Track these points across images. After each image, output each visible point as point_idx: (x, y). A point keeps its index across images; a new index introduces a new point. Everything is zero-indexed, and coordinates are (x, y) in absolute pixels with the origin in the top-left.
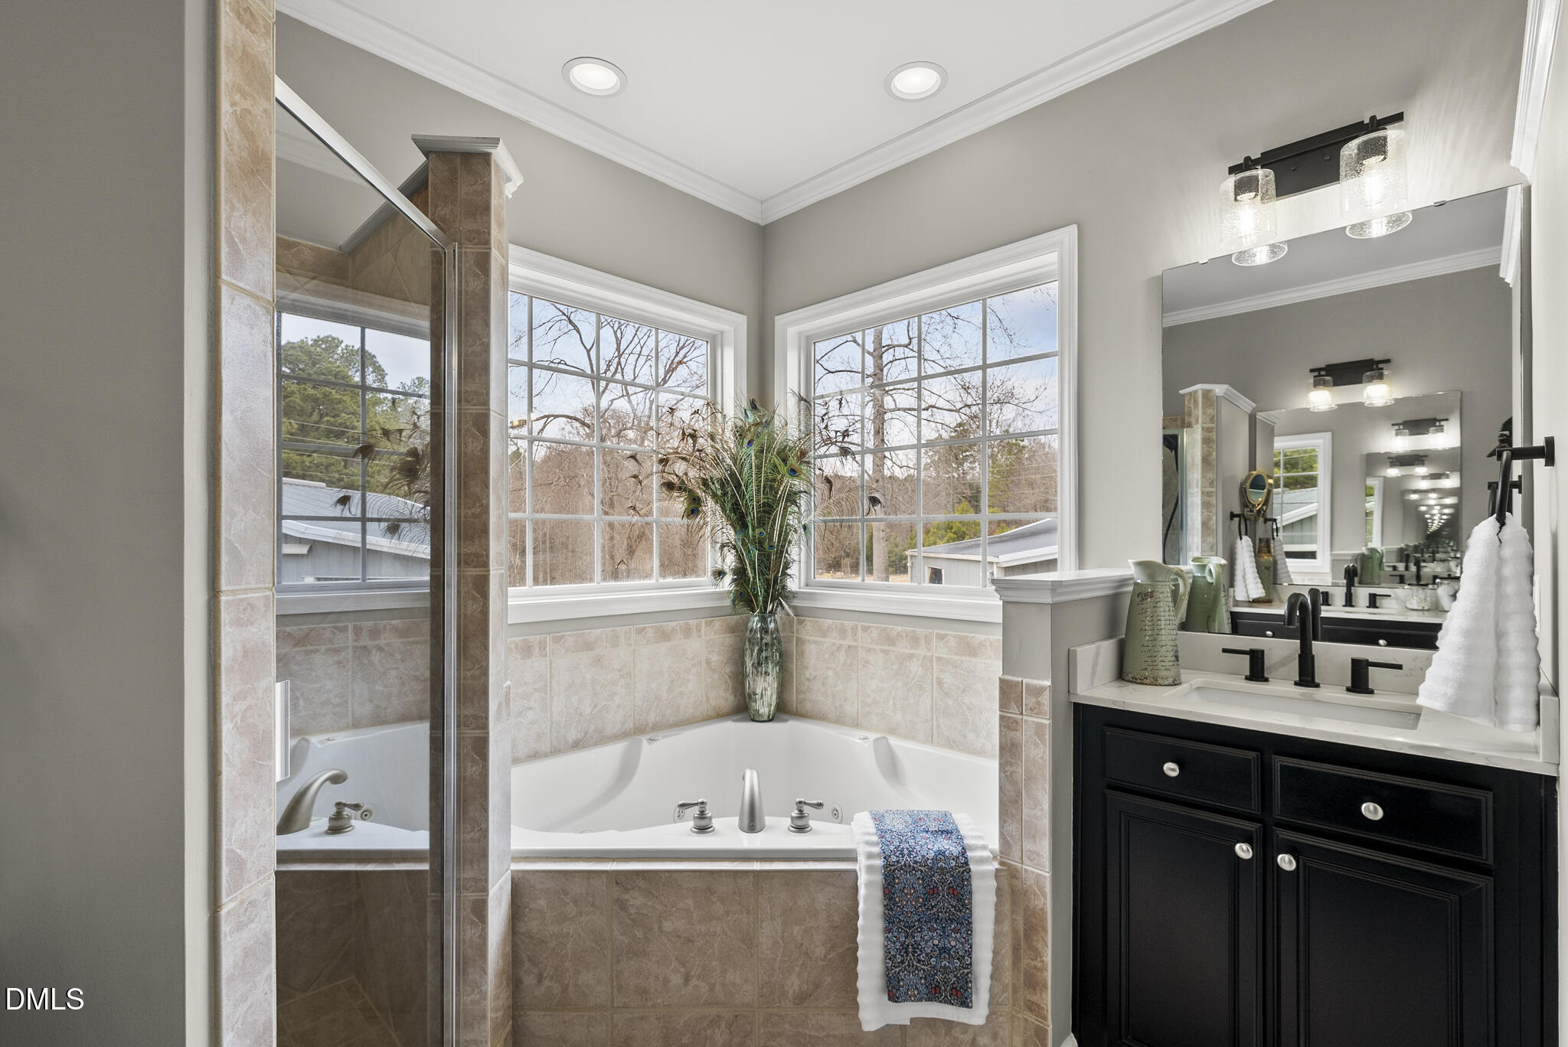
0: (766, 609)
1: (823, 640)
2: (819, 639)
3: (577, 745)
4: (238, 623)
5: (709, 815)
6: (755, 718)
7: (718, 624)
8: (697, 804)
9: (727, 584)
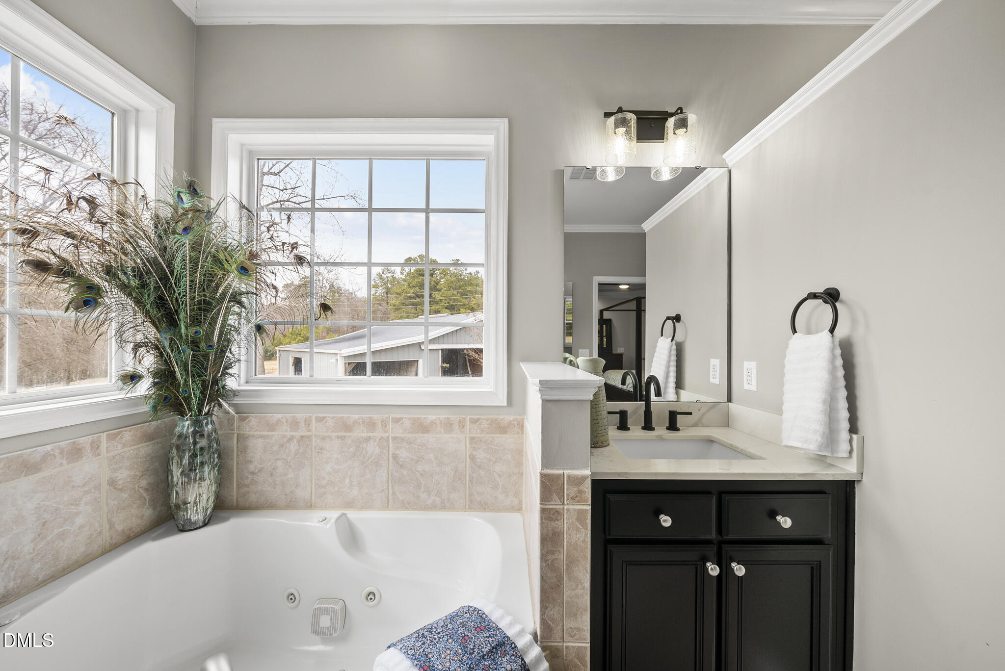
0: (200, 411)
1: (271, 433)
2: (266, 433)
6: (185, 527)
7: (128, 435)
9: (144, 387)
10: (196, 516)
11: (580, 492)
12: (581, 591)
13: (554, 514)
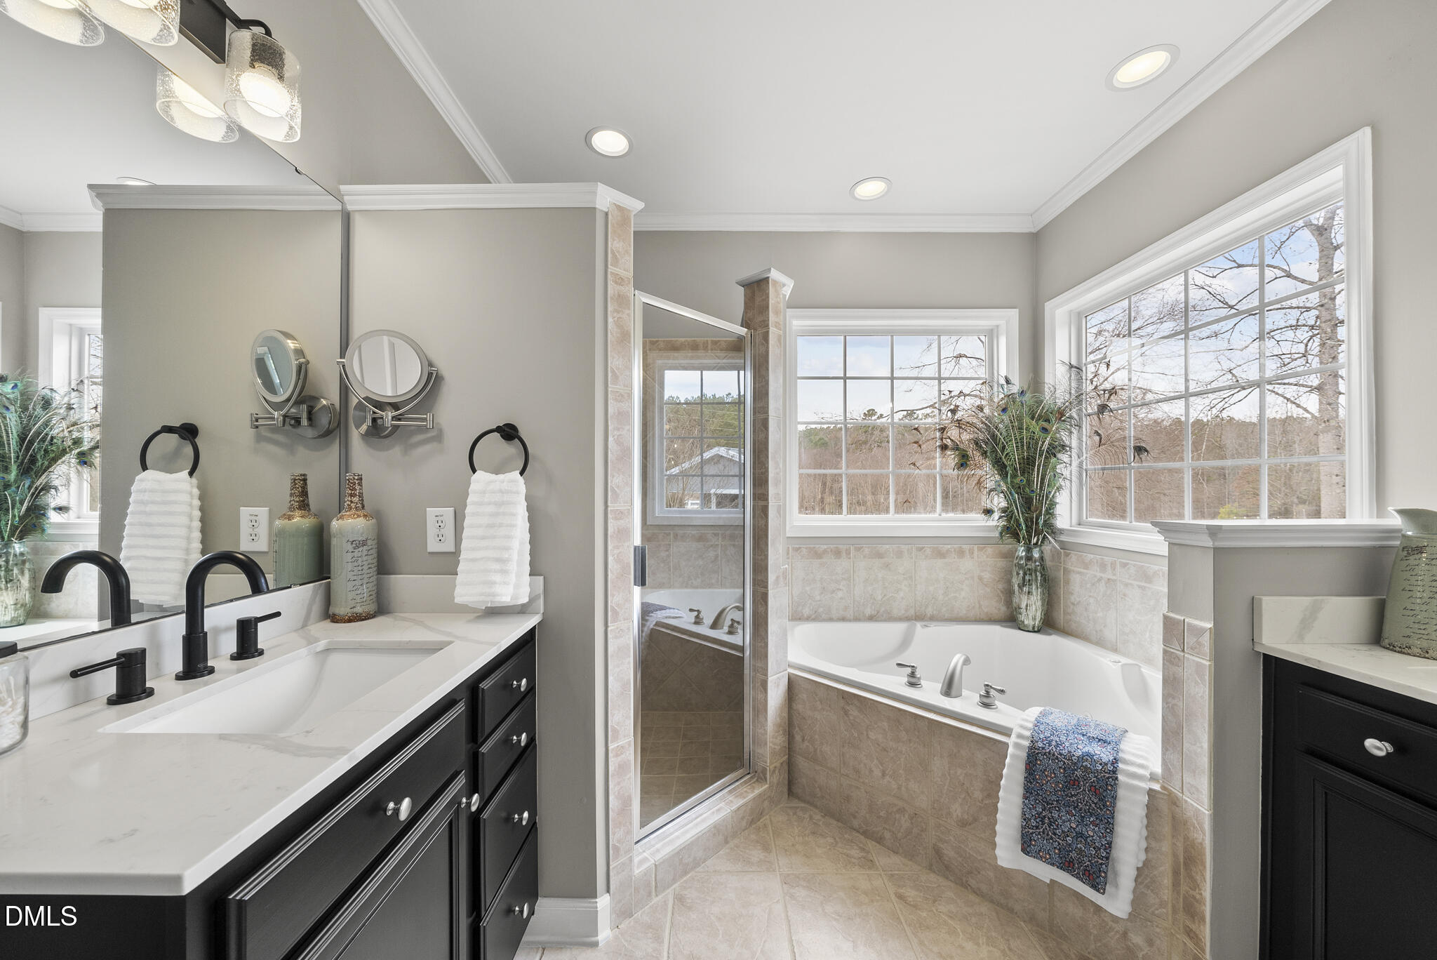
0: (1030, 541)
1: (1085, 571)
2: (1082, 570)
3: (871, 618)
4: (616, 519)
5: (919, 676)
6: (1021, 627)
7: (990, 550)
8: (909, 666)
9: (996, 521)
10: (1029, 622)
11: (1199, 644)
12: (1199, 750)
13: (1174, 658)
